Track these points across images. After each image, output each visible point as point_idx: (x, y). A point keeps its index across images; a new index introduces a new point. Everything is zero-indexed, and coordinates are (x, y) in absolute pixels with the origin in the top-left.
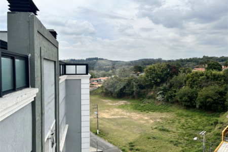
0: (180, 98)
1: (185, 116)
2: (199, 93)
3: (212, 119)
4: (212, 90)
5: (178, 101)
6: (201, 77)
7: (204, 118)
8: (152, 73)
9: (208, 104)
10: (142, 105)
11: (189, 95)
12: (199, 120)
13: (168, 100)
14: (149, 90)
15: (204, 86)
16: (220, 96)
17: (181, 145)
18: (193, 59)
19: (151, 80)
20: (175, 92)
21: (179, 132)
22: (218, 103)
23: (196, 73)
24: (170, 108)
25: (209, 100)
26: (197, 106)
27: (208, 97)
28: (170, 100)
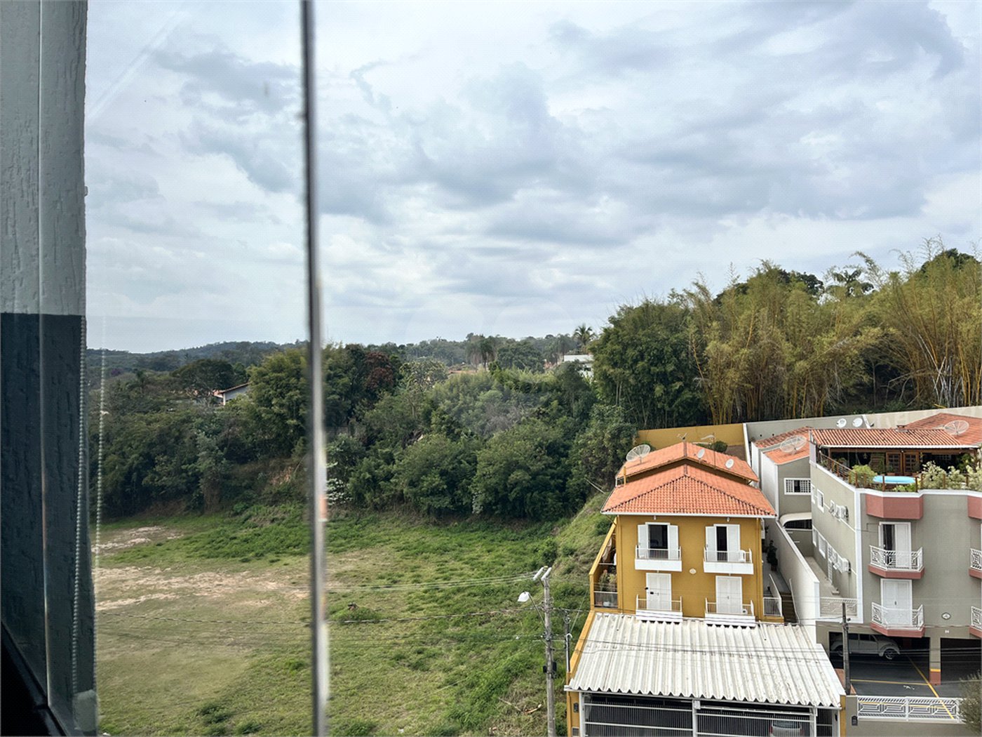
0: (412, 484)
1: (435, 551)
2: (482, 455)
3: (530, 547)
4: (525, 438)
5: (401, 498)
6: (483, 396)
7: (504, 550)
8: (289, 388)
9: (513, 495)
10: (243, 533)
11: (446, 465)
12: (487, 559)
13: (360, 497)
14: (272, 463)
15: (494, 428)
16: (550, 460)
17: (439, 662)
18: (434, 342)
19: (282, 417)
20: (390, 459)
21: (421, 614)
22: (545, 487)
23: (465, 380)
24: (371, 531)
25: (517, 475)
26: (477, 508)
27: (511, 466)
28: (368, 496)
